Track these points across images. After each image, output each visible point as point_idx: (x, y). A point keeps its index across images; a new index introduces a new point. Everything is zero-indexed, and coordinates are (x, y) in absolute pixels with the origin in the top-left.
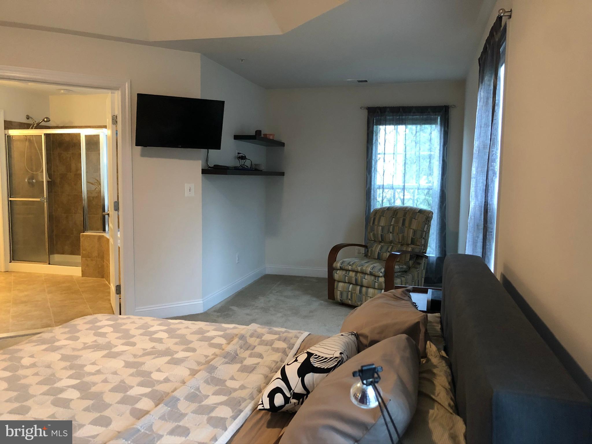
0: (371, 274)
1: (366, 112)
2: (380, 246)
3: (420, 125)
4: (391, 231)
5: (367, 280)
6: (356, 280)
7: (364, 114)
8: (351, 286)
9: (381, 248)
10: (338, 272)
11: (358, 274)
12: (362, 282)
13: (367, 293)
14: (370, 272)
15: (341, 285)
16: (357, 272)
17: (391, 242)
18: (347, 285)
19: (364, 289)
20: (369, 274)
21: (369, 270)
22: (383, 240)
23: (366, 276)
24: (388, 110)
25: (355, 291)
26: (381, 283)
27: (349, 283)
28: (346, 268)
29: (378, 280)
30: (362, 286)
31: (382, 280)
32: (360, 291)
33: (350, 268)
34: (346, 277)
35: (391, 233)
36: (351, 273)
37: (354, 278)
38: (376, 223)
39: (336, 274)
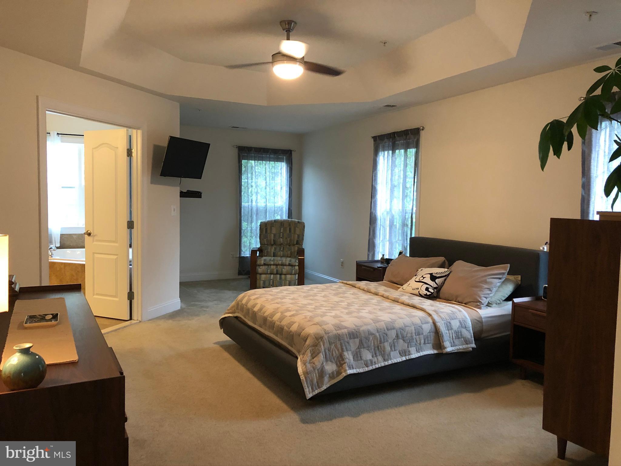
0: (290, 265)
1: (237, 150)
2: (274, 248)
3: (274, 161)
4: (281, 236)
5: (286, 269)
6: (277, 271)
7: (235, 152)
8: (272, 276)
9: (275, 249)
10: (261, 267)
11: (278, 267)
12: (282, 271)
13: (286, 278)
14: (289, 263)
15: (263, 276)
16: (277, 265)
17: (281, 244)
18: (270, 275)
19: (283, 276)
20: (287, 265)
21: (287, 263)
22: (275, 243)
23: (285, 267)
24: (253, 149)
25: (276, 278)
26: (296, 270)
27: (270, 274)
28: (269, 263)
29: (295, 268)
30: (281, 274)
31: (297, 268)
32: (280, 278)
33: (272, 263)
34: (269, 270)
35: (281, 238)
36: (272, 267)
37: (276, 270)
38: (269, 231)
39: (259, 269)
